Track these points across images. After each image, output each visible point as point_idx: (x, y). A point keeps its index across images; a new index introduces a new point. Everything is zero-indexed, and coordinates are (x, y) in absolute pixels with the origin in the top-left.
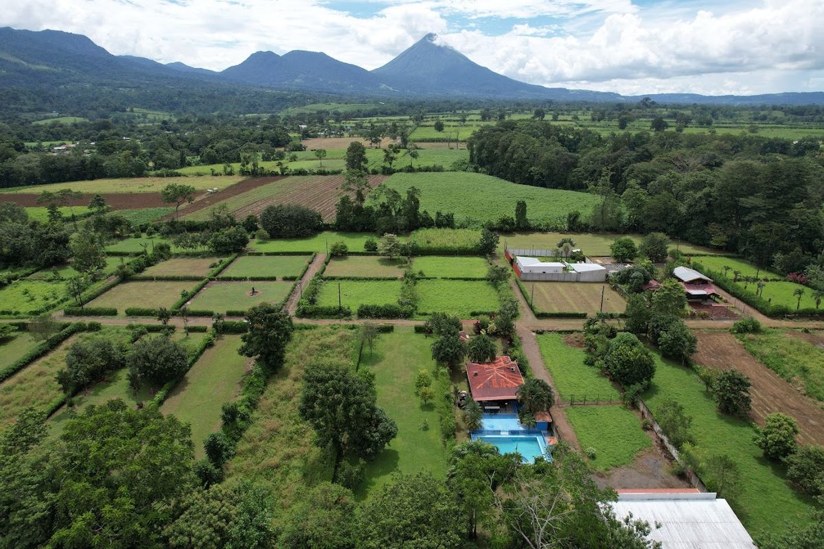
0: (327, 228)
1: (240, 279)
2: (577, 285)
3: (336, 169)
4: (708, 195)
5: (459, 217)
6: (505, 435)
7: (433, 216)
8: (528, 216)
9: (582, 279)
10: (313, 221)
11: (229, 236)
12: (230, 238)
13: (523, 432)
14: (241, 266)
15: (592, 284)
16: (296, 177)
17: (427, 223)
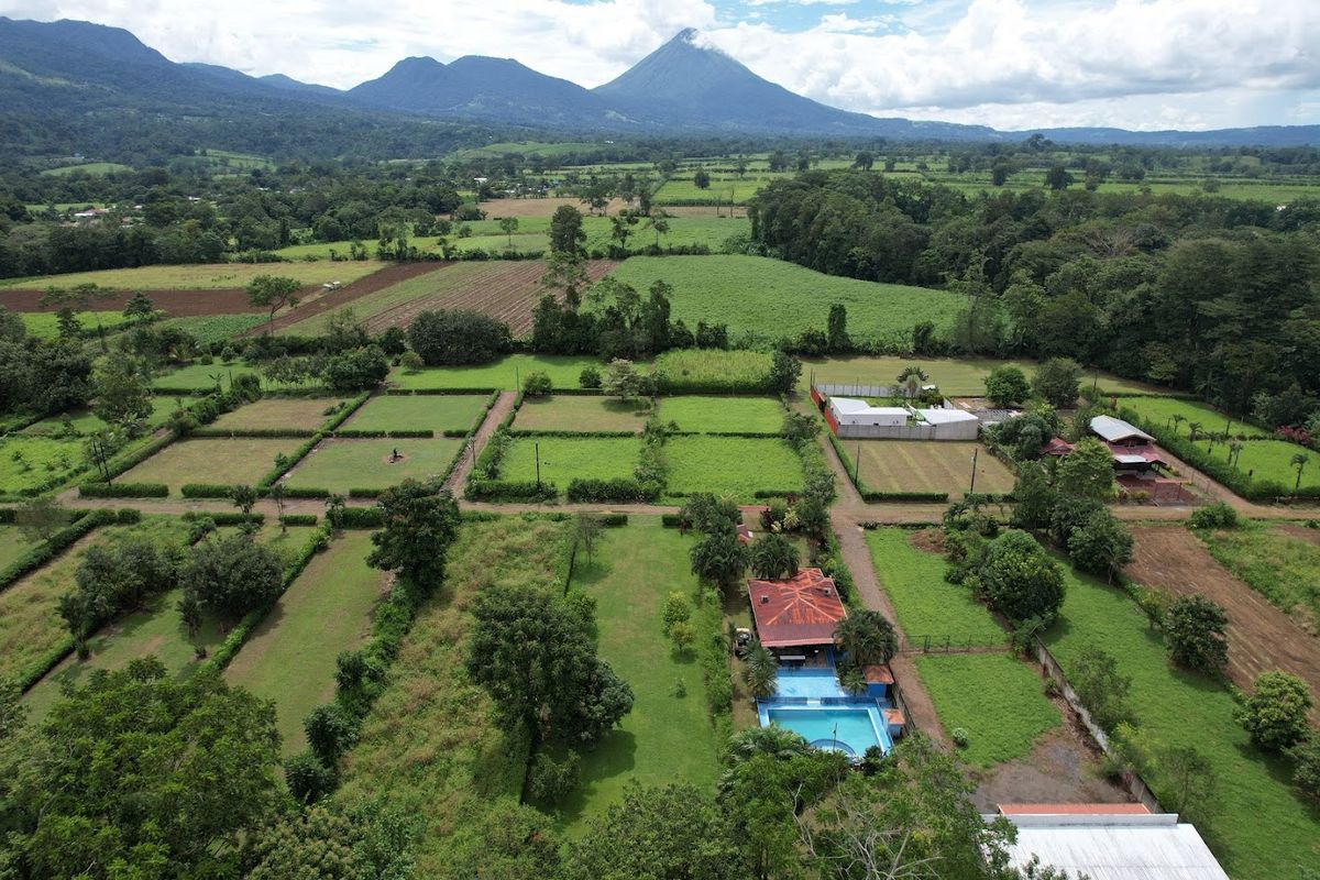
0: (519, 348)
1: (374, 435)
2: (930, 446)
3: (534, 250)
4: (1146, 296)
5: (735, 331)
6: (814, 705)
7: (694, 330)
8: (849, 330)
9: (939, 435)
10: (495, 337)
11: (356, 362)
12: (359, 367)
13: (845, 701)
14: (376, 413)
15: (955, 445)
16: (469, 264)
17: (683, 341)
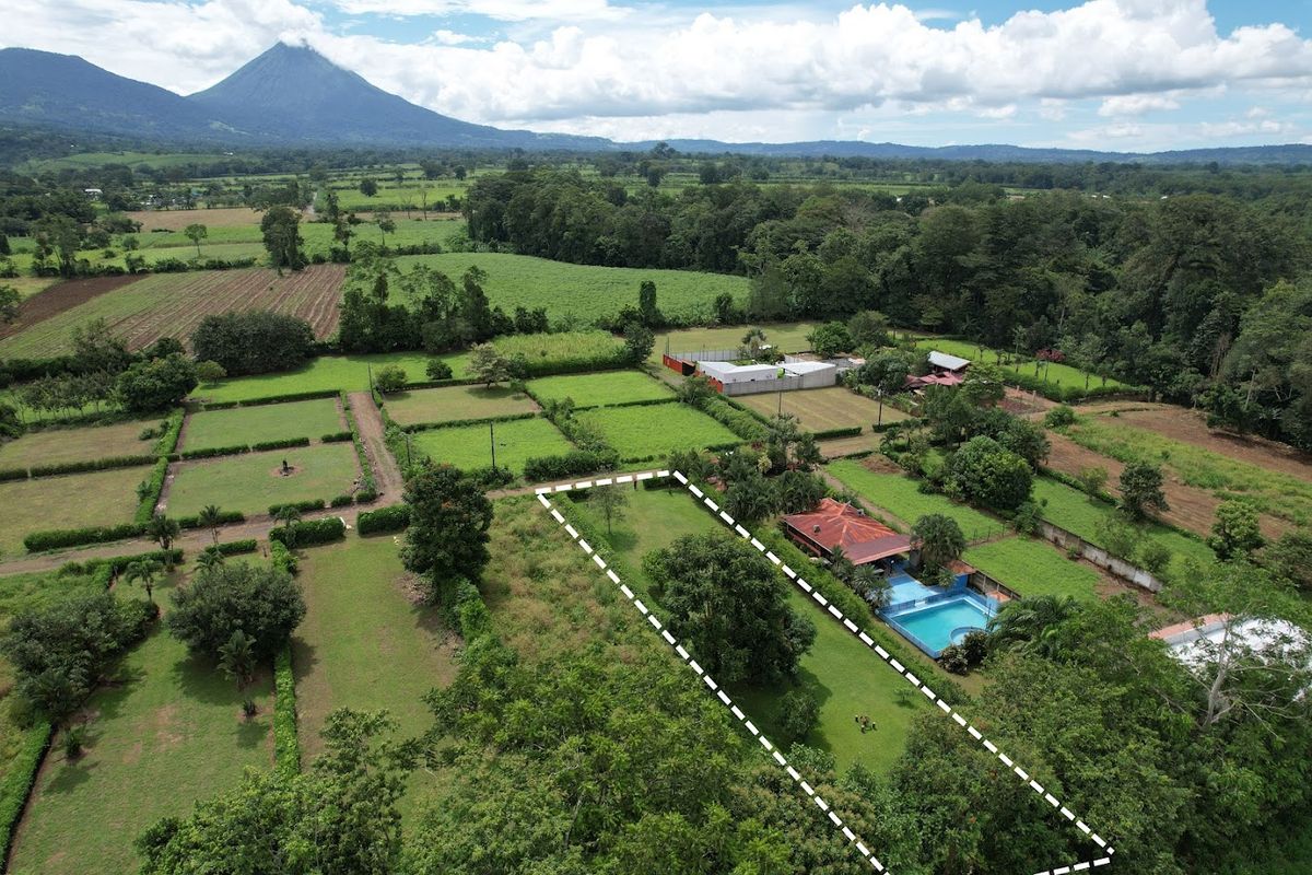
0: (324, 350)
1: (234, 451)
2: (803, 394)
3: (244, 258)
4: (907, 257)
5: (553, 316)
6: (921, 606)
7: (510, 313)
8: (660, 304)
9: (807, 384)
11: (158, 375)
12: (164, 381)
13: (943, 597)
14: (202, 431)
17: (503, 328)
